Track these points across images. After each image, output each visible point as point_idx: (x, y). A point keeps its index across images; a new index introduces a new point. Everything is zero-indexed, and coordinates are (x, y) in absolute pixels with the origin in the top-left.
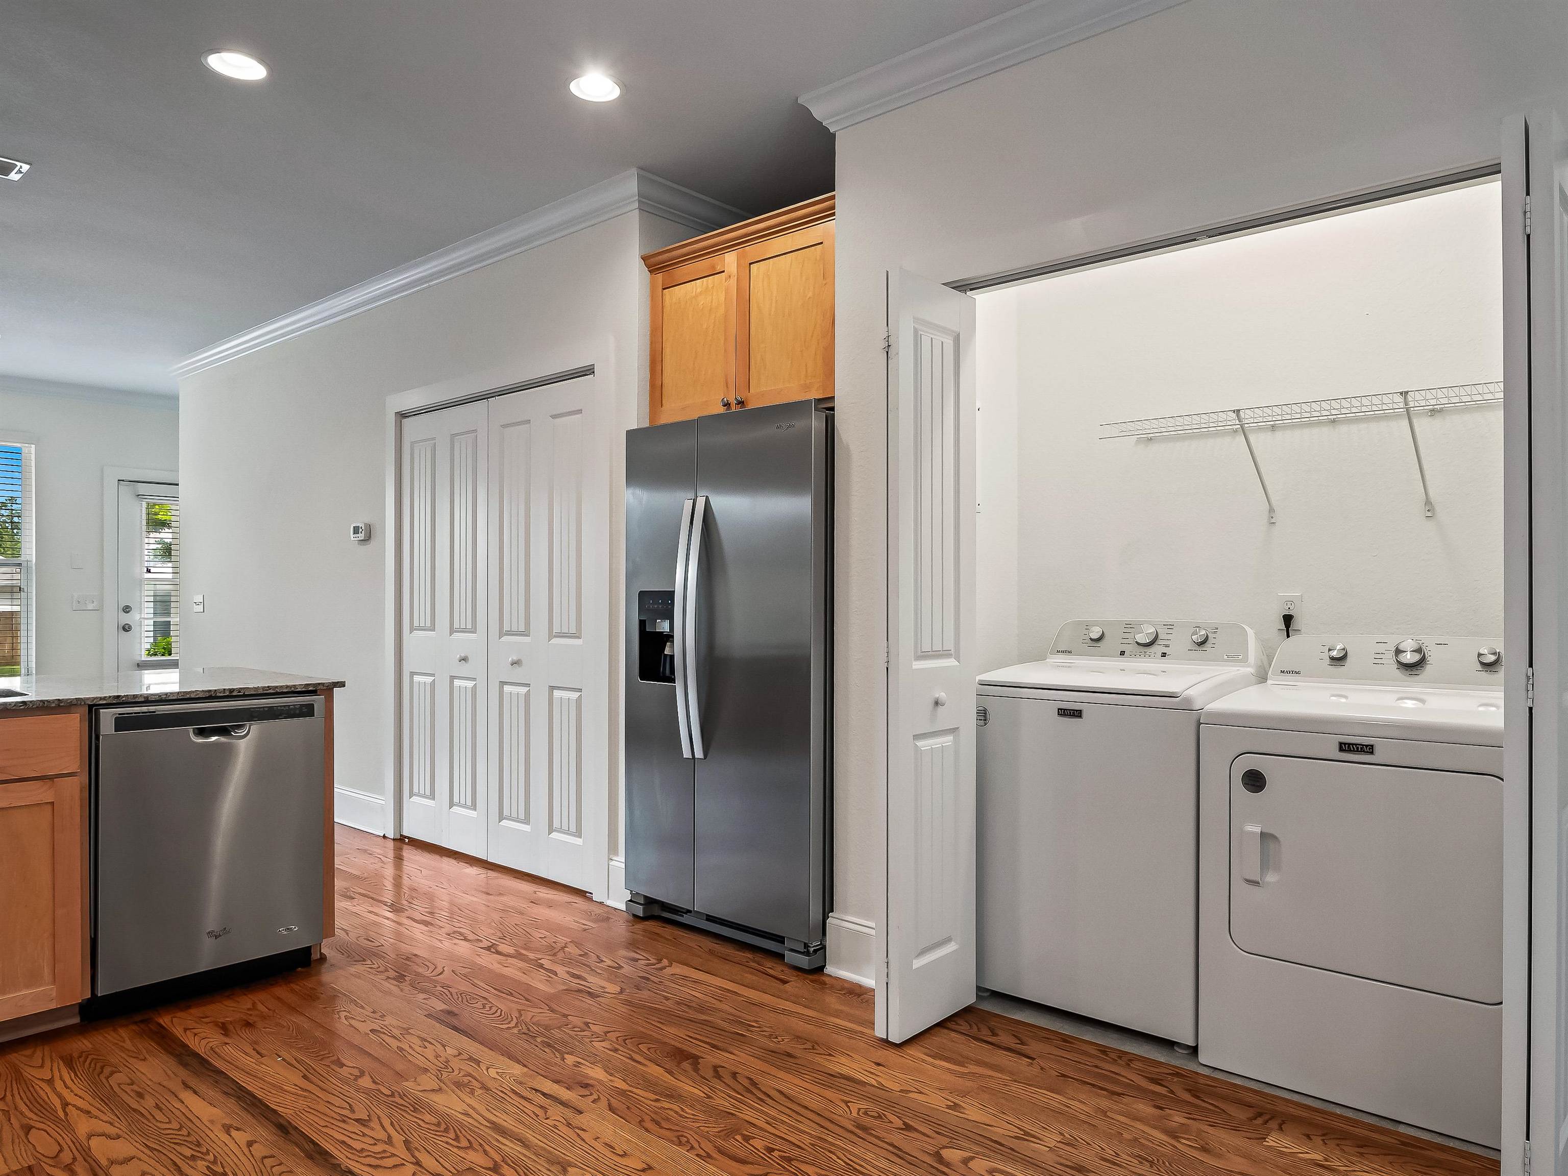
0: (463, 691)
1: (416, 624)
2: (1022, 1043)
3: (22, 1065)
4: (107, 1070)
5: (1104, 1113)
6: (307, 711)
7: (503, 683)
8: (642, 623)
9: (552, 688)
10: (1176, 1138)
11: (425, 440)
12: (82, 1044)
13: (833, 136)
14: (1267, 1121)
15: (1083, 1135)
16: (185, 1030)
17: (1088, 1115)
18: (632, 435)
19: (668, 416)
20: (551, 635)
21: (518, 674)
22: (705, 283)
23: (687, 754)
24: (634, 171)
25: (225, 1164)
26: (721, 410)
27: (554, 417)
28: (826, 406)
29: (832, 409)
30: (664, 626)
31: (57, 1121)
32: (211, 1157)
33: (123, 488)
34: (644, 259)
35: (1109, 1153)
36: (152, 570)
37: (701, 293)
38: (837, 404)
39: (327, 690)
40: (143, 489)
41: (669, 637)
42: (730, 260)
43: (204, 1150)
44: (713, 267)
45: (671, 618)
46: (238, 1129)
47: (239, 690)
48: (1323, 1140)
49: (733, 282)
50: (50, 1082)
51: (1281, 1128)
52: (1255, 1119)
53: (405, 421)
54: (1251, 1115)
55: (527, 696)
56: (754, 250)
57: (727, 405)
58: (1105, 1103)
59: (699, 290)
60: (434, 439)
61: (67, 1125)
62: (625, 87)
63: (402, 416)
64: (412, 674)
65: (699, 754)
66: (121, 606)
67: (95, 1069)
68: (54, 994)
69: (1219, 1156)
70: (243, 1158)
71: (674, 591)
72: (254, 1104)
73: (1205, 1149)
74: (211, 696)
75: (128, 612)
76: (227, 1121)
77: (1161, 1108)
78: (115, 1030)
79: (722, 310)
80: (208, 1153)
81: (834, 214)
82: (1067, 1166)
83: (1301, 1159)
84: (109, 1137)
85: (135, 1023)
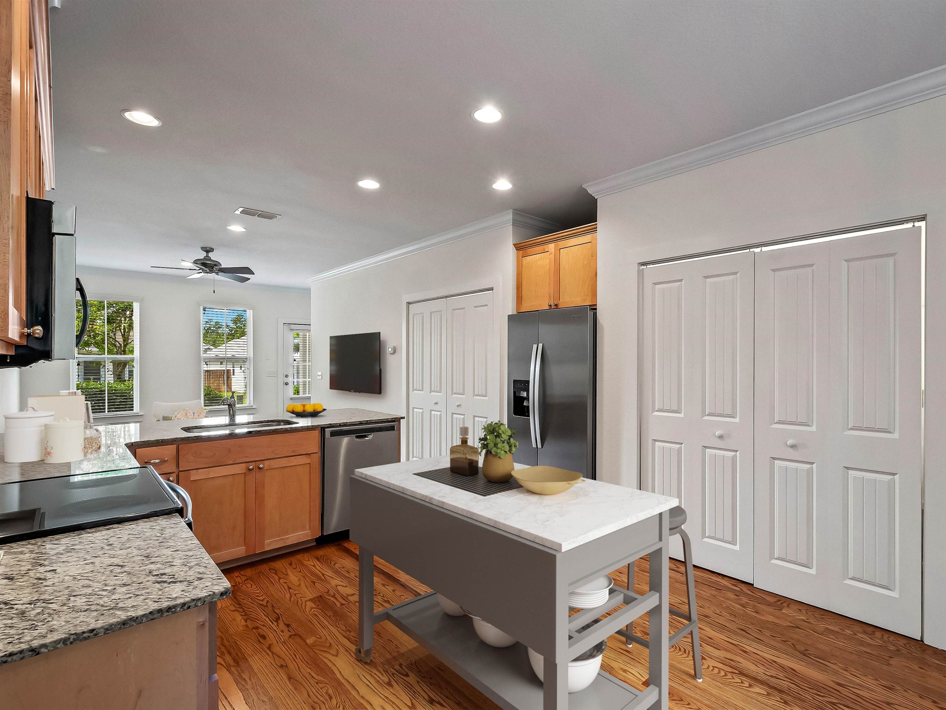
0: (436, 416)
1: (415, 388)
2: (678, 568)
3: (302, 560)
4: (333, 563)
5: (714, 596)
6: (392, 428)
7: (453, 414)
8: (515, 393)
9: (474, 416)
10: (745, 607)
11: (420, 314)
12: (320, 553)
13: (597, 199)
14: (782, 603)
15: (707, 604)
16: (355, 549)
17: (709, 597)
18: (510, 317)
19: (525, 308)
20: (475, 395)
21: (459, 411)
22: (540, 255)
23: (534, 446)
24: (511, 211)
25: (388, 598)
26: (548, 308)
27: (475, 307)
28: (594, 308)
29: (596, 309)
30: (525, 394)
31: (322, 580)
32: (381, 595)
33: (286, 327)
34: (514, 245)
35: (718, 612)
36: (296, 360)
37: (539, 260)
38: (598, 307)
39: (398, 420)
40: (293, 327)
41: (527, 398)
42: (551, 247)
43: (378, 592)
44: (544, 249)
45: (527, 391)
46: (388, 586)
47: (370, 421)
48: (806, 612)
49: (553, 256)
50: (314, 566)
51: (789, 607)
52: (777, 602)
53: (410, 306)
54: (775, 600)
55: (464, 419)
56: (562, 244)
57: (550, 306)
58: (714, 593)
59: (538, 258)
60: (423, 313)
61: (326, 581)
62: (514, 185)
63: (409, 303)
64: (414, 408)
65: (539, 446)
66: (285, 375)
67: (328, 562)
68: (310, 534)
69: (763, 615)
70: (392, 595)
71: (529, 381)
72: (389, 577)
73: (756, 612)
74: (361, 423)
75: (287, 377)
76: (383, 583)
77: (738, 596)
78: (329, 548)
79: (548, 267)
80: (380, 593)
81: (597, 230)
82: (701, 615)
83: (796, 618)
84: (343, 586)
85: (336, 546)
